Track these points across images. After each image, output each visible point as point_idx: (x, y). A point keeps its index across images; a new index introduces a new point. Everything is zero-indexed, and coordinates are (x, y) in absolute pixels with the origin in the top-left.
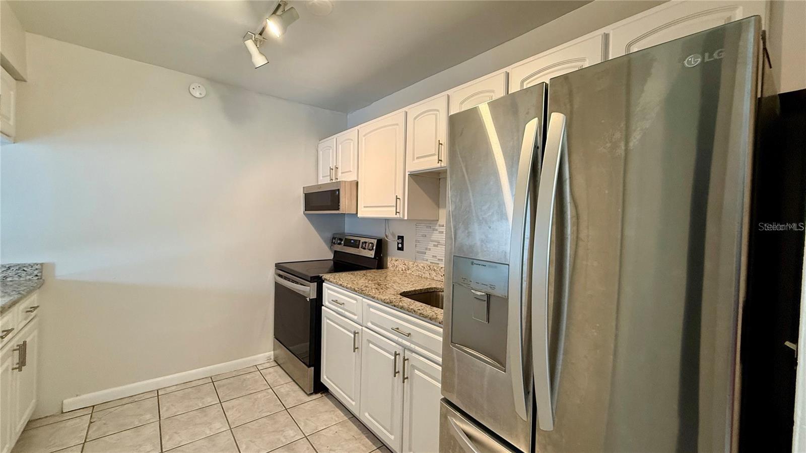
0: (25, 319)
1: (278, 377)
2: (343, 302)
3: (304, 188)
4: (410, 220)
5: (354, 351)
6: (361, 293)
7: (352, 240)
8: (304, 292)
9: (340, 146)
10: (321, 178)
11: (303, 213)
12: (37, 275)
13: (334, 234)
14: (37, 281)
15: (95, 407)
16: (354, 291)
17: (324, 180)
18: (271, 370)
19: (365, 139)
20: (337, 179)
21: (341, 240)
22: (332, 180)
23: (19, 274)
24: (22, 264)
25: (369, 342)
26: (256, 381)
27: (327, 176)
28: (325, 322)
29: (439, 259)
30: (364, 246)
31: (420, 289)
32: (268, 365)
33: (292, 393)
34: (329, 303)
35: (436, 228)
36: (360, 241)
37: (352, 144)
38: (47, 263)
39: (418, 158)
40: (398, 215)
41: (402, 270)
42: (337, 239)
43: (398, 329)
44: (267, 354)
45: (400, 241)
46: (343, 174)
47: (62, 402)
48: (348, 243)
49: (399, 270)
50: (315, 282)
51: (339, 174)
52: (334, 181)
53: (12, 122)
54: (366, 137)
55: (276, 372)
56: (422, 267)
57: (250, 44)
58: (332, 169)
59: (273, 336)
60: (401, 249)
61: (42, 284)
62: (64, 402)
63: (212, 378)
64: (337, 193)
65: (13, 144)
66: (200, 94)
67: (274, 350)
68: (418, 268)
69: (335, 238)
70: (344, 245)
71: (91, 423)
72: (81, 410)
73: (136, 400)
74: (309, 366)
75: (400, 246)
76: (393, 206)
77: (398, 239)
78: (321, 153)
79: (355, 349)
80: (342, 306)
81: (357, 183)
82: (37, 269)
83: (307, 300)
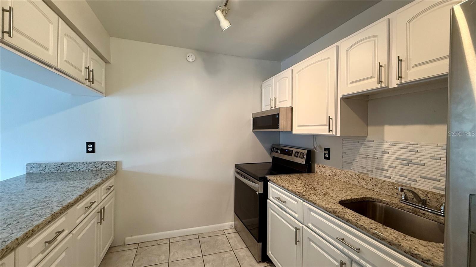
0: (107, 193)
1: (237, 242)
2: (285, 200)
3: (252, 114)
4: (342, 136)
5: (296, 244)
6: (302, 197)
7: (287, 150)
8: (255, 187)
9: (278, 83)
10: (264, 107)
11: (252, 131)
12: (114, 168)
13: (273, 145)
14: (114, 171)
15: (140, 244)
16: (294, 193)
17: (266, 108)
18: (233, 235)
19: (298, 75)
20: (276, 107)
21: (278, 149)
22: (272, 107)
23: (107, 167)
24: (108, 161)
25: (310, 240)
26: (224, 243)
27: (269, 105)
28: (270, 212)
29: (367, 170)
30: (296, 154)
31: (356, 198)
32: (230, 231)
33: (246, 257)
34: (273, 198)
35: (365, 143)
36: (292, 151)
37: (287, 80)
38: (119, 161)
39: (351, 83)
40: (331, 133)
41: (330, 176)
42: (274, 148)
43: (343, 239)
44: (231, 223)
45: (327, 152)
46: (280, 103)
47: (125, 238)
48: (283, 152)
49: (326, 175)
50: (262, 181)
51: (277, 103)
52: (273, 108)
53: (103, 85)
54: (299, 73)
55: (235, 237)
56: (350, 175)
57: (219, 13)
58: (272, 100)
59: (234, 212)
60: (328, 158)
61: (116, 173)
62: (126, 238)
63: (199, 235)
64: (277, 116)
65: (105, 97)
66: (192, 59)
67: (234, 221)
68: (346, 176)
69: (273, 148)
70: (280, 153)
71: (136, 255)
72: (133, 245)
73: (159, 243)
74: (258, 242)
75: (327, 156)
76: (326, 125)
77: (325, 150)
78: (263, 90)
79: (297, 242)
80: (284, 204)
81: (292, 108)
82: (114, 164)
83: (256, 193)
